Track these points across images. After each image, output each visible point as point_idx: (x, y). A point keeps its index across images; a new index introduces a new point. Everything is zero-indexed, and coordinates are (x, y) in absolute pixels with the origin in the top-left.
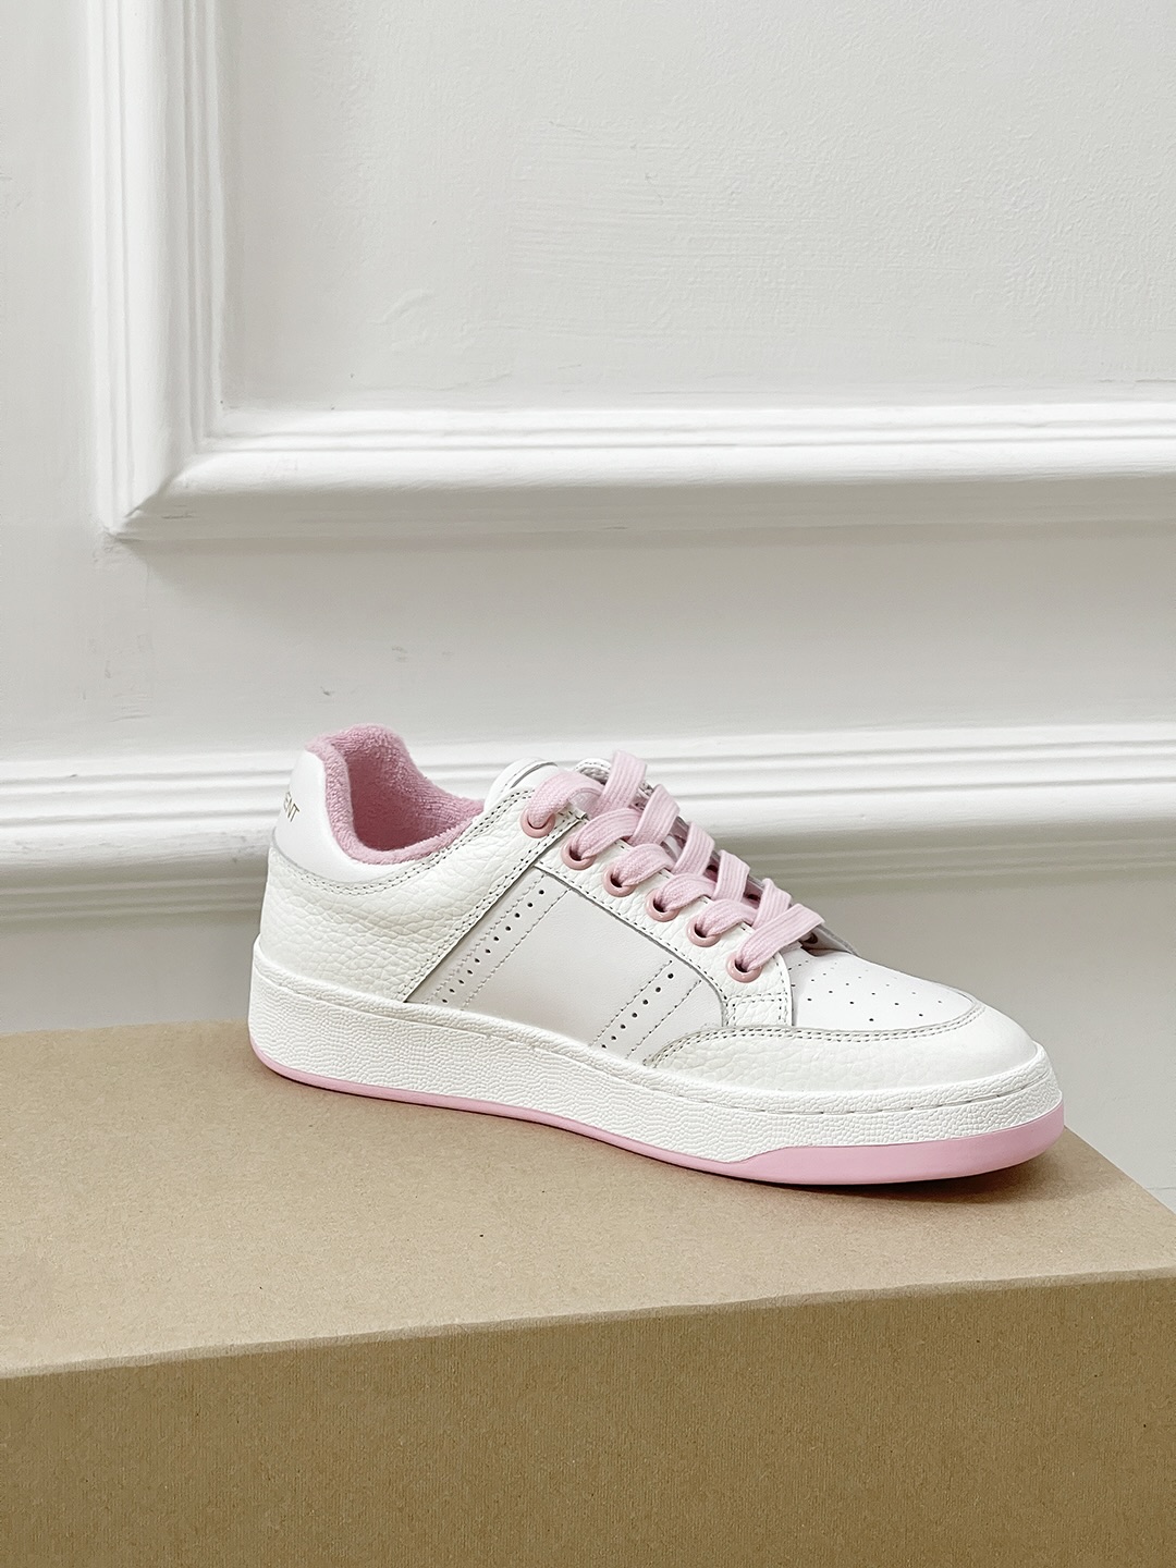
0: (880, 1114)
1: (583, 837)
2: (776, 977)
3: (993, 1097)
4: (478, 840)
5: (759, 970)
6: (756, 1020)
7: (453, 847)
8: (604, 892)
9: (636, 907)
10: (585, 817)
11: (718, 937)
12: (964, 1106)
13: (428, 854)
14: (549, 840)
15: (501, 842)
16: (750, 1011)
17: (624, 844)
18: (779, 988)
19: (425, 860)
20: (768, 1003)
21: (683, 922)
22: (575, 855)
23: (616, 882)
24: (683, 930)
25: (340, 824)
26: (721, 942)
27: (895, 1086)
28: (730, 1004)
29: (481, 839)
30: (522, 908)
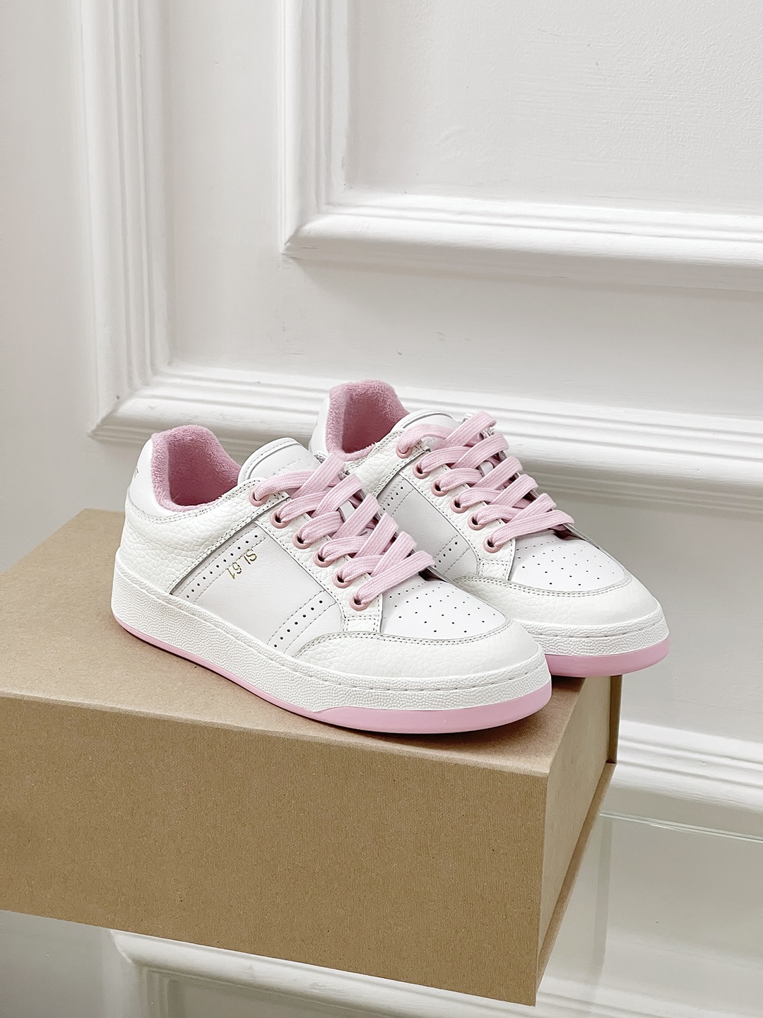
0: (541, 636)
1: (424, 461)
2: (507, 553)
3: (602, 637)
4: (377, 455)
5: (500, 547)
6: (492, 575)
7: (368, 457)
8: (431, 493)
9: (445, 503)
10: (429, 450)
11: (484, 525)
12: (584, 639)
13: (358, 459)
14: (408, 460)
15: (386, 458)
16: (490, 568)
17: (447, 467)
18: (507, 558)
19: (356, 462)
20: (500, 566)
21: (468, 515)
22: (419, 471)
23: (438, 488)
24: (466, 520)
25: (330, 436)
26: (484, 529)
27: (551, 622)
28: (481, 564)
29: (378, 455)
30: (394, 495)
